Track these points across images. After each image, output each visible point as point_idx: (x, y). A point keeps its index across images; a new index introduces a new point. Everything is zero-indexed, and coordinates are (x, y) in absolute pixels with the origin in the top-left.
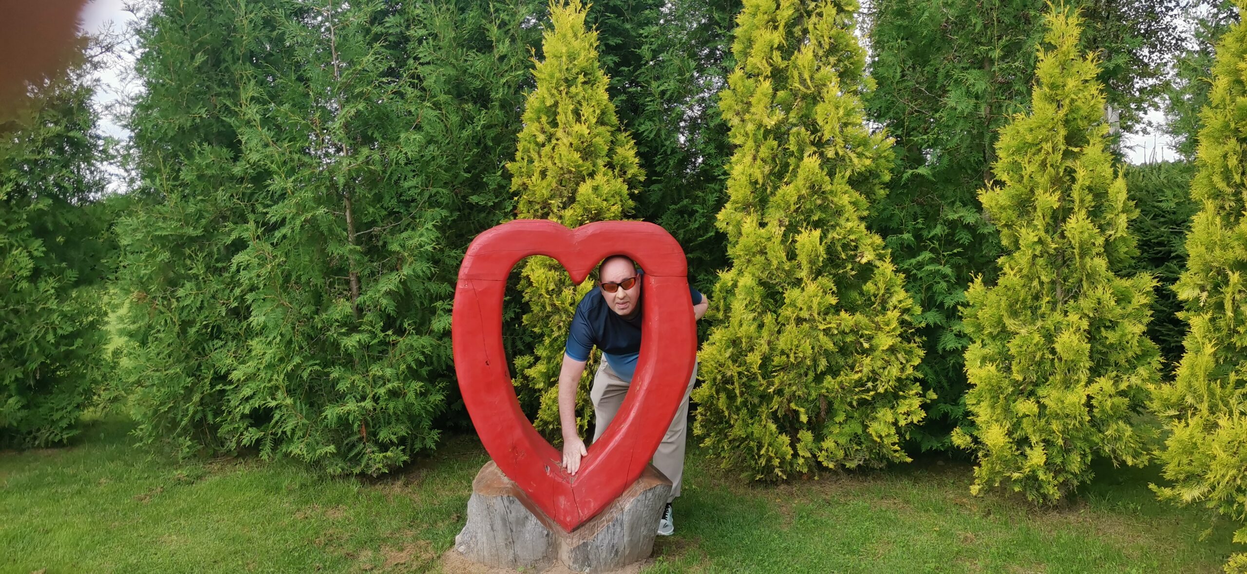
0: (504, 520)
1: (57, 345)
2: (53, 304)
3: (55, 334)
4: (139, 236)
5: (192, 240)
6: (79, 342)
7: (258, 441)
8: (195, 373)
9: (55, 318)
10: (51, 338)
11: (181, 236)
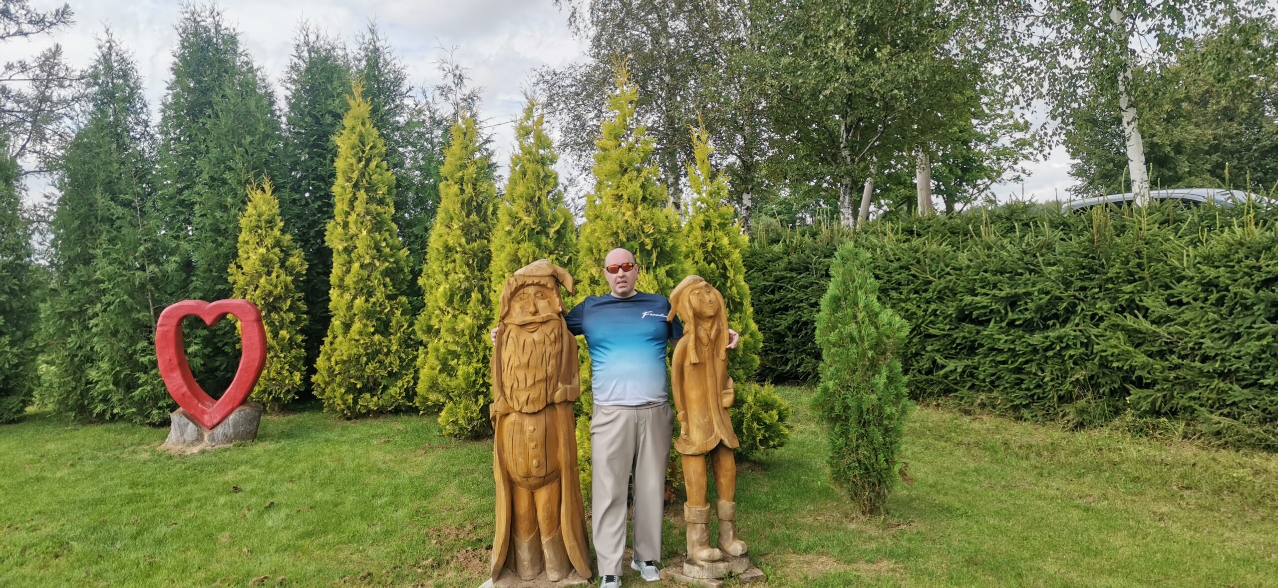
0: (179, 425)
1: (10, 369)
2: (7, 349)
3: (9, 364)
4: (49, 312)
5: (75, 313)
6: (21, 368)
7: (104, 411)
8: (78, 380)
9: (9, 356)
10: (7, 366)
11: (70, 311)
